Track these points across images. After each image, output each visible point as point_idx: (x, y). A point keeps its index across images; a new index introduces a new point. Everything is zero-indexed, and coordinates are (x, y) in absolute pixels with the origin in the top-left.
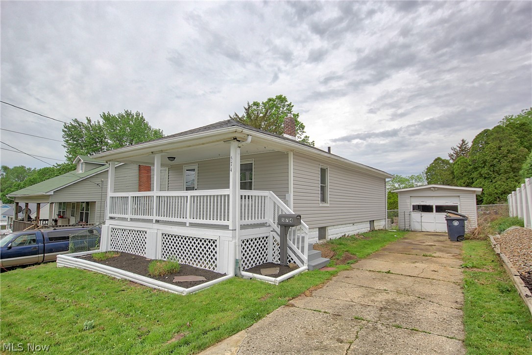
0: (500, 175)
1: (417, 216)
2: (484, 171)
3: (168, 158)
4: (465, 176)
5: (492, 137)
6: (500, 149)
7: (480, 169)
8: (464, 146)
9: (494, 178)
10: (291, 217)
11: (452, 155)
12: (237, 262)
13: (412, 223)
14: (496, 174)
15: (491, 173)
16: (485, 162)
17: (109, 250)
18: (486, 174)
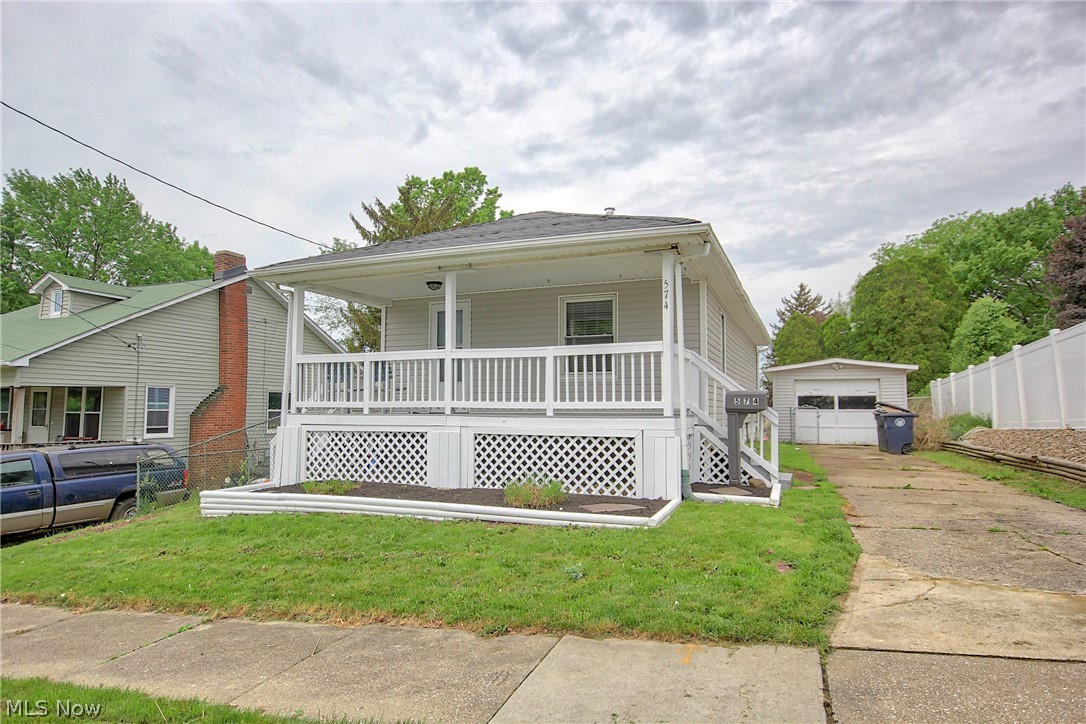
0: (902, 347)
1: (807, 416)
2: (878, 340)
3: (428, 283)
4: (843, 348)
5: (891, 279)
6: (903, 302)
7: (870, 337)
8: (804, 297)
9: (893, 353)
10: (755, 396)
11: (783, 313)
12: (684, 475)
13: (797, 430)
14: (896, 346)
15: (889, 344)
16: (879, 323)
17: (303, 479)
18: (880, 345)
